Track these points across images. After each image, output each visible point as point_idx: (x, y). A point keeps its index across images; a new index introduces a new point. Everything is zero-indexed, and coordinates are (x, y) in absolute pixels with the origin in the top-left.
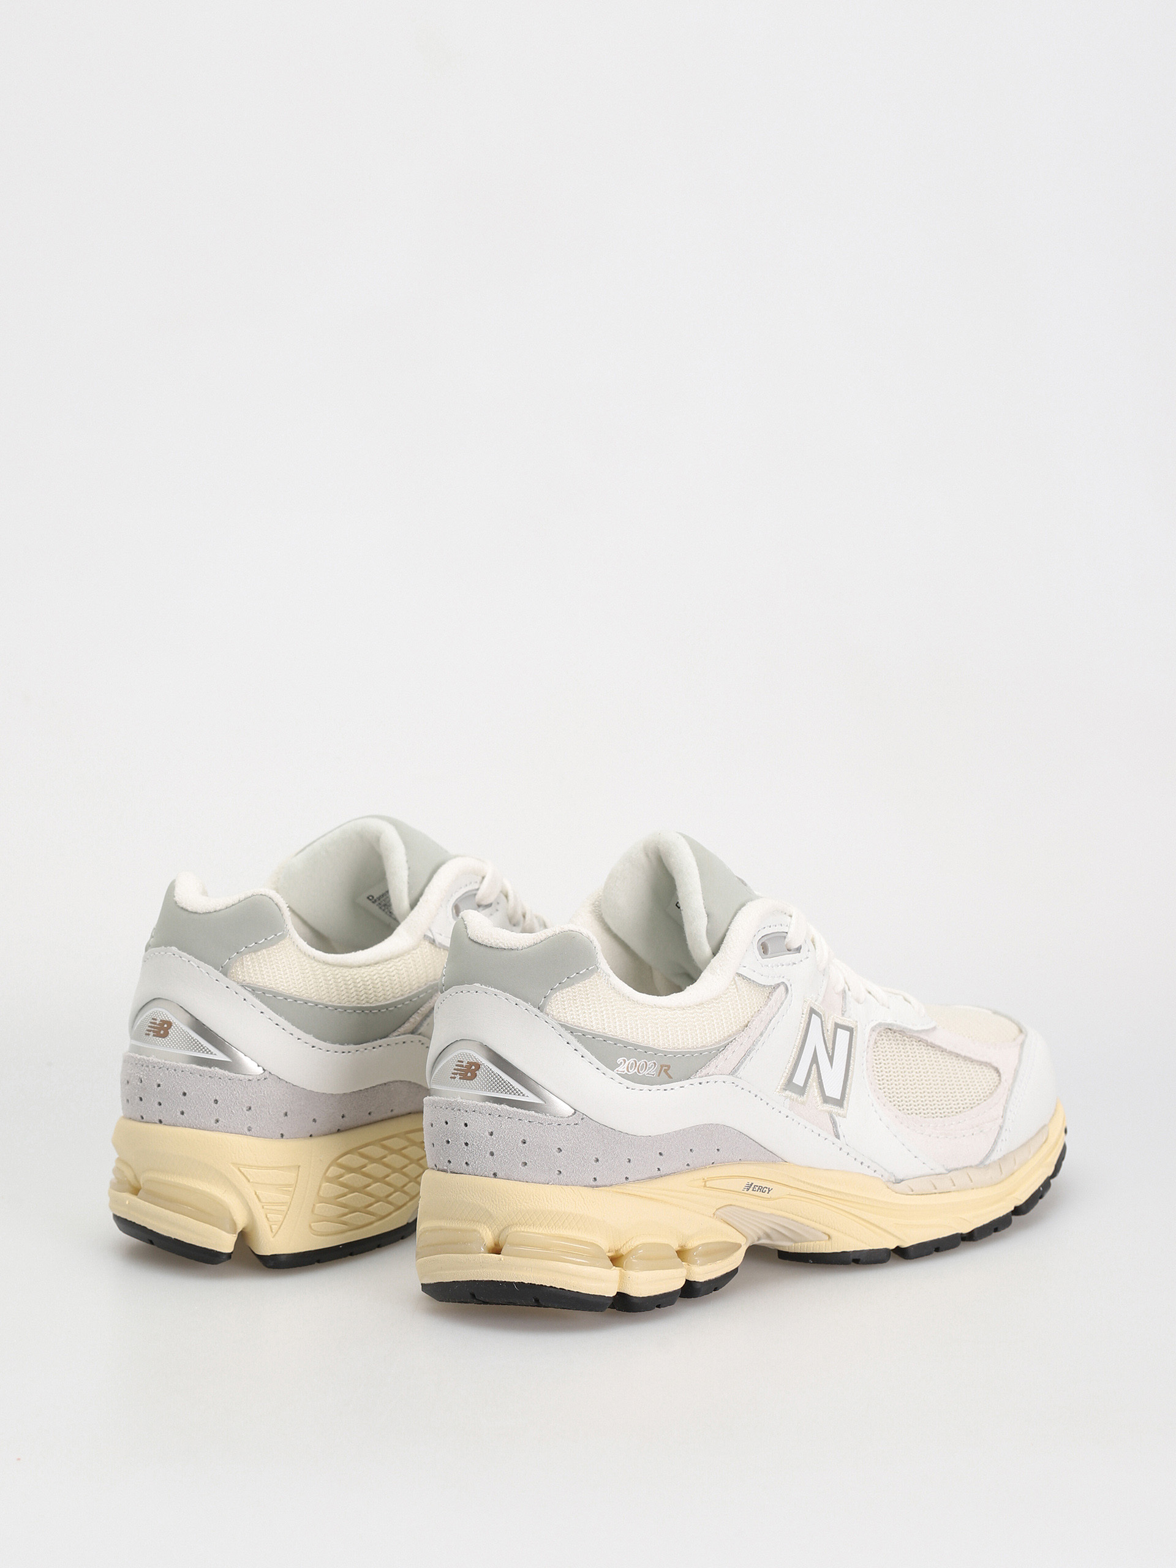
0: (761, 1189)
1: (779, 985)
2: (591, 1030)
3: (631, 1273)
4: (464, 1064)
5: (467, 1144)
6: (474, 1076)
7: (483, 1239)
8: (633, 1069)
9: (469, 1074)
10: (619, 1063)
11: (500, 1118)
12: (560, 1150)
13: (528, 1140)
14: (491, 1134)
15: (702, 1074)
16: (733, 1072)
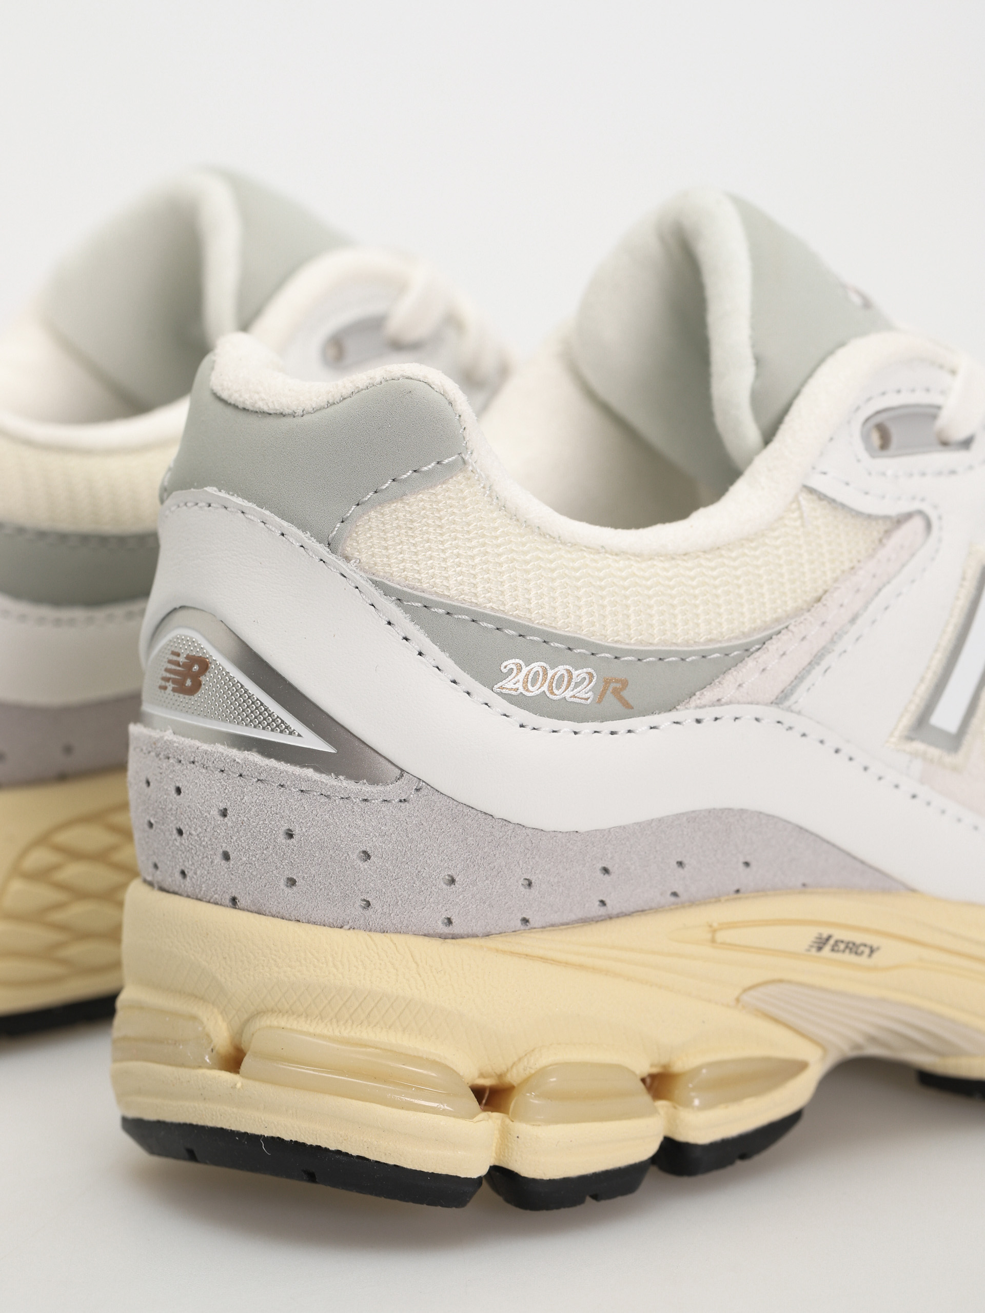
0: (853, 948)
1: (909, 516)
2: (444, 596)
3: (522, 1128)
4: (182, 659)
5: (180, 832)
6: (197, 686)
7: (208, 1036)
8: (539, 684)
9: (189, 683)
10: (505, 671)
11: (241, 781)
12: (366, 856)
13: (297, 831)
14: (224, 813)
15: (704, 701)
16: (781, 699)
